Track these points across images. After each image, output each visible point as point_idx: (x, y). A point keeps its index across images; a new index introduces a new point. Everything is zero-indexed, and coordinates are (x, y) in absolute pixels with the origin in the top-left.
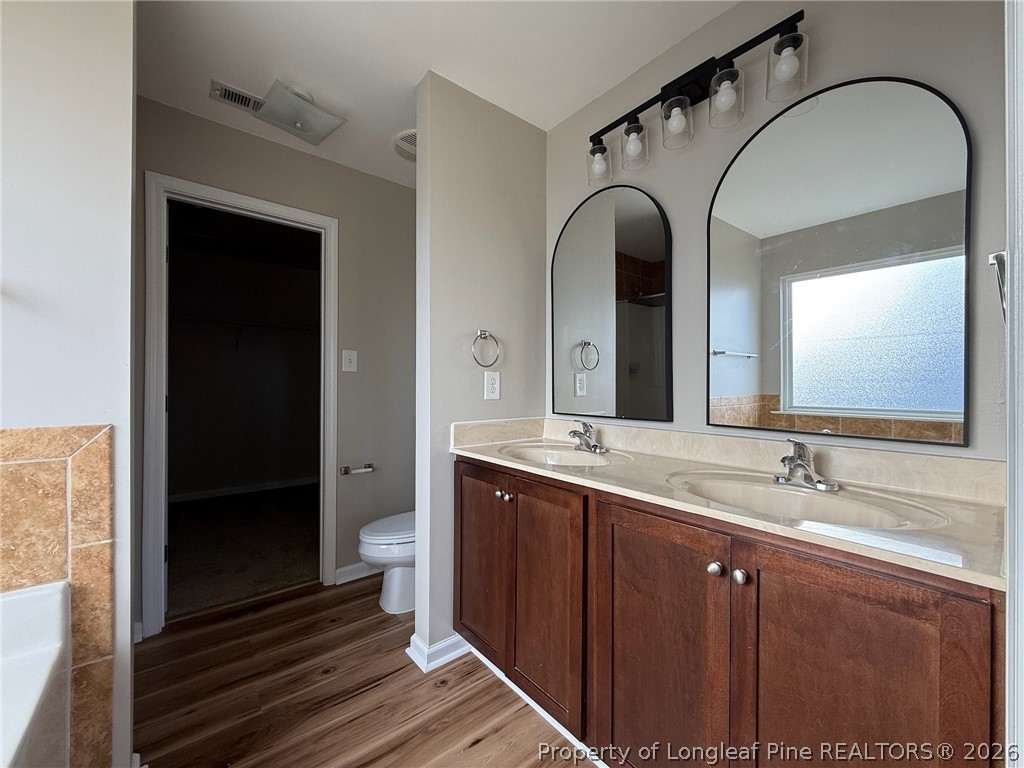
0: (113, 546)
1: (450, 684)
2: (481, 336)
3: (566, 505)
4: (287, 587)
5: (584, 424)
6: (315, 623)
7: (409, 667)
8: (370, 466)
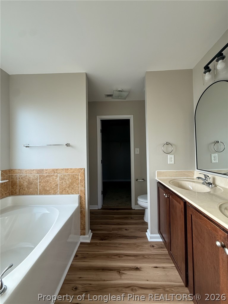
0: (85, 190)
1: (155, 248)
2: (166, 144)
3: (180, 203)
4: (125, 206)
5: (205, 175)
6: (128, 217)
7: (145, 238)
8: (143, 179)
